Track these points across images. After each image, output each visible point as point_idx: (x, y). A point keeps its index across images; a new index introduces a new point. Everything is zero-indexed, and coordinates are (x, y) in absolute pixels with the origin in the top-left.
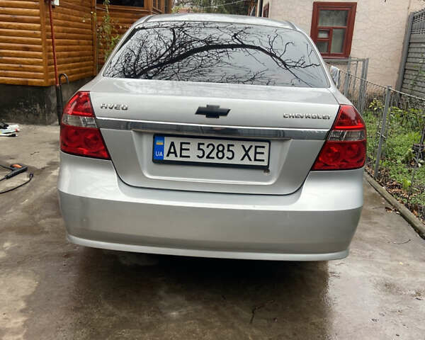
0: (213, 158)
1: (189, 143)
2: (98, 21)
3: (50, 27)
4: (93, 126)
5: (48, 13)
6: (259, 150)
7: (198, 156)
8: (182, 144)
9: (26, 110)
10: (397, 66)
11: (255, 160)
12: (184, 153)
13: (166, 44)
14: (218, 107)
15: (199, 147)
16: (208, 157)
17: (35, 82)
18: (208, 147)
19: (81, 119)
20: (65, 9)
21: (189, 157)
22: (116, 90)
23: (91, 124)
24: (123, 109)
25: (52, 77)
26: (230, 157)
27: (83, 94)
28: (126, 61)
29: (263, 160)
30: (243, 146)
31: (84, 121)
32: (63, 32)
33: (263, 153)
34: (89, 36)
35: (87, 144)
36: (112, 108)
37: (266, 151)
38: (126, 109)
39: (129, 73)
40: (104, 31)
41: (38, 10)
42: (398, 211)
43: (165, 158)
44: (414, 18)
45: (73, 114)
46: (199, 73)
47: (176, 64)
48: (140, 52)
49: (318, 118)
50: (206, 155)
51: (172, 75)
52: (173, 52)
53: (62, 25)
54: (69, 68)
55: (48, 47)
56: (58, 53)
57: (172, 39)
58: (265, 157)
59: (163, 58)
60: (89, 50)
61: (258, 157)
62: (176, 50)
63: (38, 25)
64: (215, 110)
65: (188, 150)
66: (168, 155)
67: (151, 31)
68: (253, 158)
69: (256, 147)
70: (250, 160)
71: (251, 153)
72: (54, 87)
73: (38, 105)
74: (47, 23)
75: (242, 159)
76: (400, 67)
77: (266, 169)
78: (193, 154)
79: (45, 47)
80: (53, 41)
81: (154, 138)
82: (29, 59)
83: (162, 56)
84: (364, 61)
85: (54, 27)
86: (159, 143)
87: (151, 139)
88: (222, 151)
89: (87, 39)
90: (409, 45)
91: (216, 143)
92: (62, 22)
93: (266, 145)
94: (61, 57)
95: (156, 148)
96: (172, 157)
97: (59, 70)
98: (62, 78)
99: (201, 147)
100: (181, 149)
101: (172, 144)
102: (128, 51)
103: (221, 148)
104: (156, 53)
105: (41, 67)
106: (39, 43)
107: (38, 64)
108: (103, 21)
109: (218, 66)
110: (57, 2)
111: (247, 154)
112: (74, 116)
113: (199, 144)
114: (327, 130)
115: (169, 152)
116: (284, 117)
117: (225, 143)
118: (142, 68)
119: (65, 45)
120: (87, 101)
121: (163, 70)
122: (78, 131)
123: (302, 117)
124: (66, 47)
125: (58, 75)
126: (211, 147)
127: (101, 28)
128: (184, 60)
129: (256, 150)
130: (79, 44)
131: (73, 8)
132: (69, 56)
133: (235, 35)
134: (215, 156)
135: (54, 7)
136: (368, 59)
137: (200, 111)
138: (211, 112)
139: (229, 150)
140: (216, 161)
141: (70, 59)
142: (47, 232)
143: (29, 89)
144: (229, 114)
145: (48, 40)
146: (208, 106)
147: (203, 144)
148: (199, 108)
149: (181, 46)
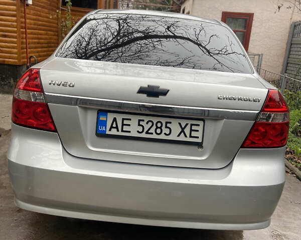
0: (152, 134)
1: (130, 120)
2: (62, 18)
3: (24, 20)
4: (42, 101)
5: (23, 9)
6: (194, 128)
7: (138, 131)
8: (123, 119)
9: (3, 83)
10: (282, 60)
11: (191, 136)
12: (125, 128)
13: (113, 34)
14: (159, 87)
15: (139, 123)
16: (147, 133)
17: (10, 61)
18: (147, 123)
19: (31, 93)
20: (37, 7)
21: (130, 132)
22: (67, 69)
23: (40, 99)
24: (69, 86)
25: (23, 58)
26: (168, 133)
27: (35, 71)
28: (78, 45)
29: (198, 137)
30: (180, 124)
31: (34, 95)
32: (34, 25)
33: (198, 131)
34: (55, 29)
35: (36, 116)
36: (59, 85)
37: (200, 128)
38: (73, 86)
39: (81, 54)
40: (66, 25)
41: (15, 7)
42: (294, 174)
43: (108, 132)
44: (295, 26)
45: (24, 89)
46: (138, 58)
47: (120, 49)
48: (90, 39)
49: (250, 101)
50: (145, 131)
51: (117, 59)
52: (118, 40)
53: (34, 20)
54: (38, 52)
55: (22, 35)
56: (31, 40)
57: (118, 29)
58: (199, 134)
59: (110, 44)
60: (55, 39)
61: (194, 134)
62: (120, 39)
63: (14, 18)
64: (155, 90)
65: (129, 125)
66: (110, 130)
67: (100, 22)
68: (188, 135)
69: (192, 125)
70: (186, 136)
71: (187, 130)
72: (26, 66)
73: (12, 79)
74: (22, 17)
75: (179, 136)
76: (284, 61)
77: (200, 145)
78: (133, 129)
79: (19, 34)
80: (26, 31)
81: (98, 113)
82: (6, 44)
83: (110, 42)
84: (259, 55)
85: (27, 21)
86: (102, 118)
87: (95, 114)
88: (161, 128)
89: (53, 31)
90: (291, 45)
91: (155, 120)
92: (34, 17)
93: (201, 123)
94: (32, 43)
95: (100, 123)
96: (114, 132)
97: (29, 53)
98: (32, 59)
99: (141, 123)
100: (123, 125)
101: (115, 120)
102: (80, 38)
103: (159, 125)
104: (104, 40)
105: (15, 50)
106: (14, 32)
107: (14, 48)
108: (66, 18)
109: (154, 52)
110: (30, 2)
111: (183, 131)
112: (25, 91)
113: (139, 121)
114: (257, 112)
115: (112, 127)
116: (219, 98)
117: (164, 120)
118: (92, 51)
119: (35, 34)
120: (37, 78)
121: (109, 54)
122: (28, 104)
123: (235, 100)
124: (36, 36)
125: (28, 57)
126: (150, 124)
127: (64, 23)
128: (126, 47)
129: (191, 127)
130: (46, 34)
131: (43, 7)
132: (38, 43)
133: (168, 28)
134: (154, 132)
135: (28, 5)
136: (262, 54)
137: (141, 91)
138: (152, 92)
139: (166, 127)
140: (155, 136)
141: (39, 45)
142: (5, 187)
143: (6, 66)
144: (168, 94)
145: (22, 30)
146: (148, 86)
147: (143, 121)
148: (141, 88)
149: (124, 36)
